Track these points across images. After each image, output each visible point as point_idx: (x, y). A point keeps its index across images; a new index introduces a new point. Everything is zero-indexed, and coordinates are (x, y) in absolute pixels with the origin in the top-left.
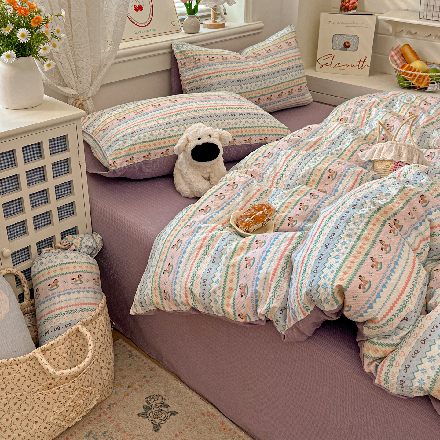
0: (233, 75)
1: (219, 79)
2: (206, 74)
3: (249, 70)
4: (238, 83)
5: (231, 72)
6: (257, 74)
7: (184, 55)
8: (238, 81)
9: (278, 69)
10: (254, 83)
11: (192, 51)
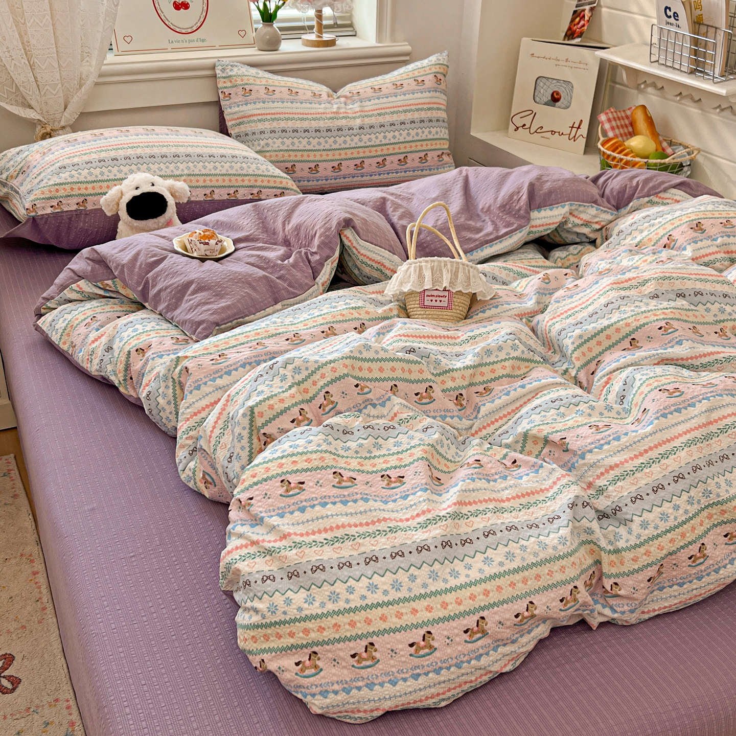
0: (298, 122)
1: (275, 124)
2: (257, 115)
3: (328, 116)
4: (304, 135)
5: (296, 116)
6: (340, 124)
7: (231, 82)
8: (305, 131)
9: (382, 121)
10: (332, 138)
11: (244, 78)
